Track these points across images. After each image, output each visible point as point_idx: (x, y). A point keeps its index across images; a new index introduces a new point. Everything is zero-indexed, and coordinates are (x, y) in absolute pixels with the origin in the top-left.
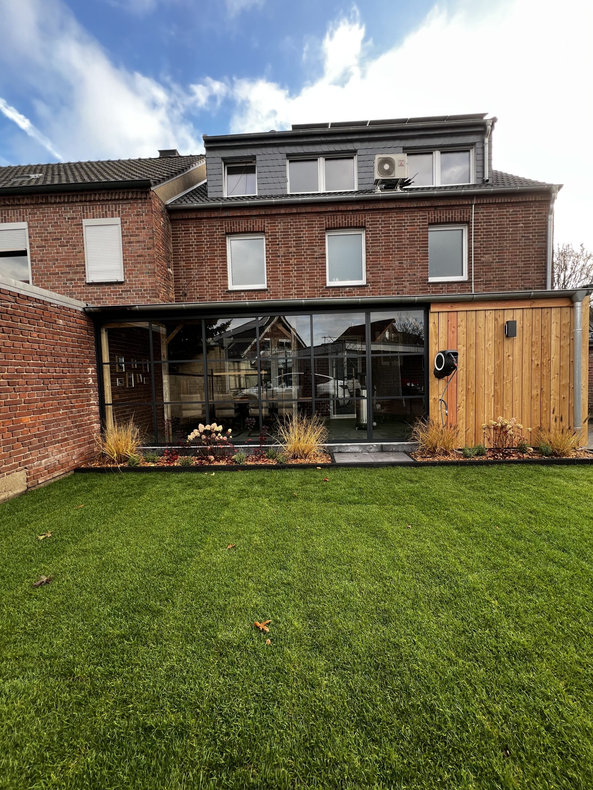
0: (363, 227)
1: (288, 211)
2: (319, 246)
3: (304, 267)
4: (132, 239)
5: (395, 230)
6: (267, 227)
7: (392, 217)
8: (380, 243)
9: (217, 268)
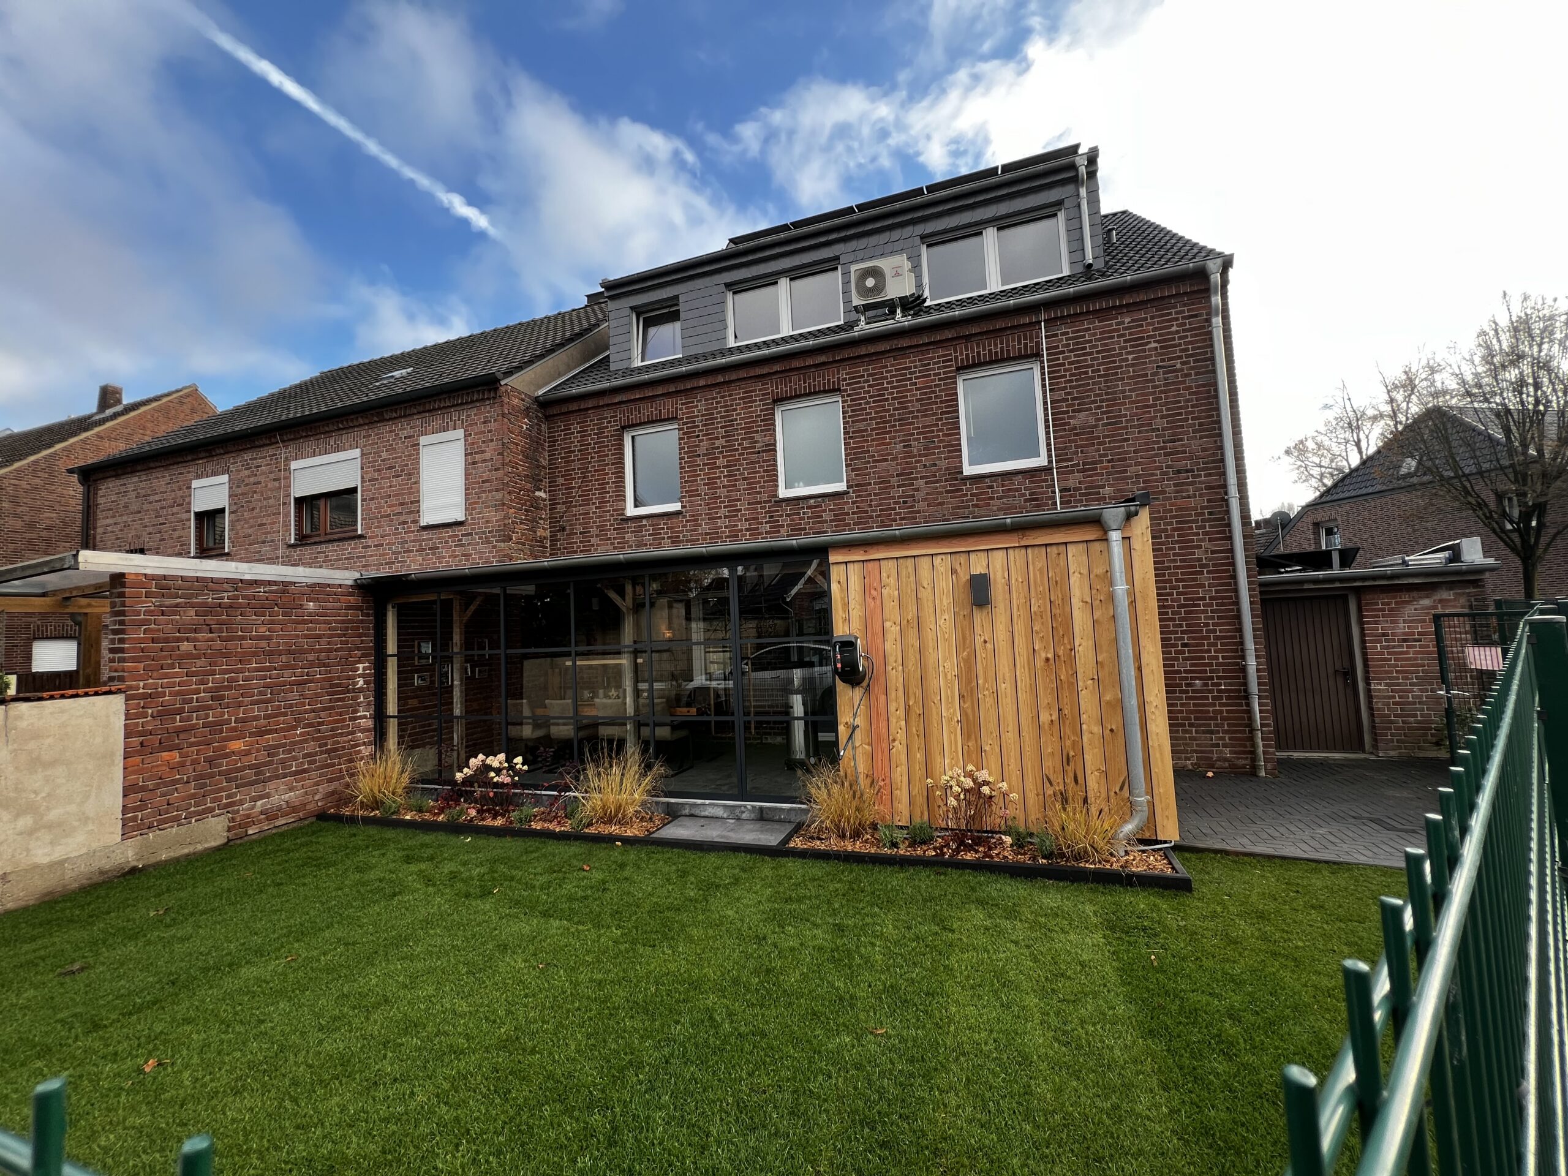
0: (834, 390)
1: (710, 380)
2: (762, 431)
3: (739, 470)
4: (478, 457)
5: (892, 388)
6: (681, 409)
7: (886, 366)
8: (867, 414)
9: (608, 483)
